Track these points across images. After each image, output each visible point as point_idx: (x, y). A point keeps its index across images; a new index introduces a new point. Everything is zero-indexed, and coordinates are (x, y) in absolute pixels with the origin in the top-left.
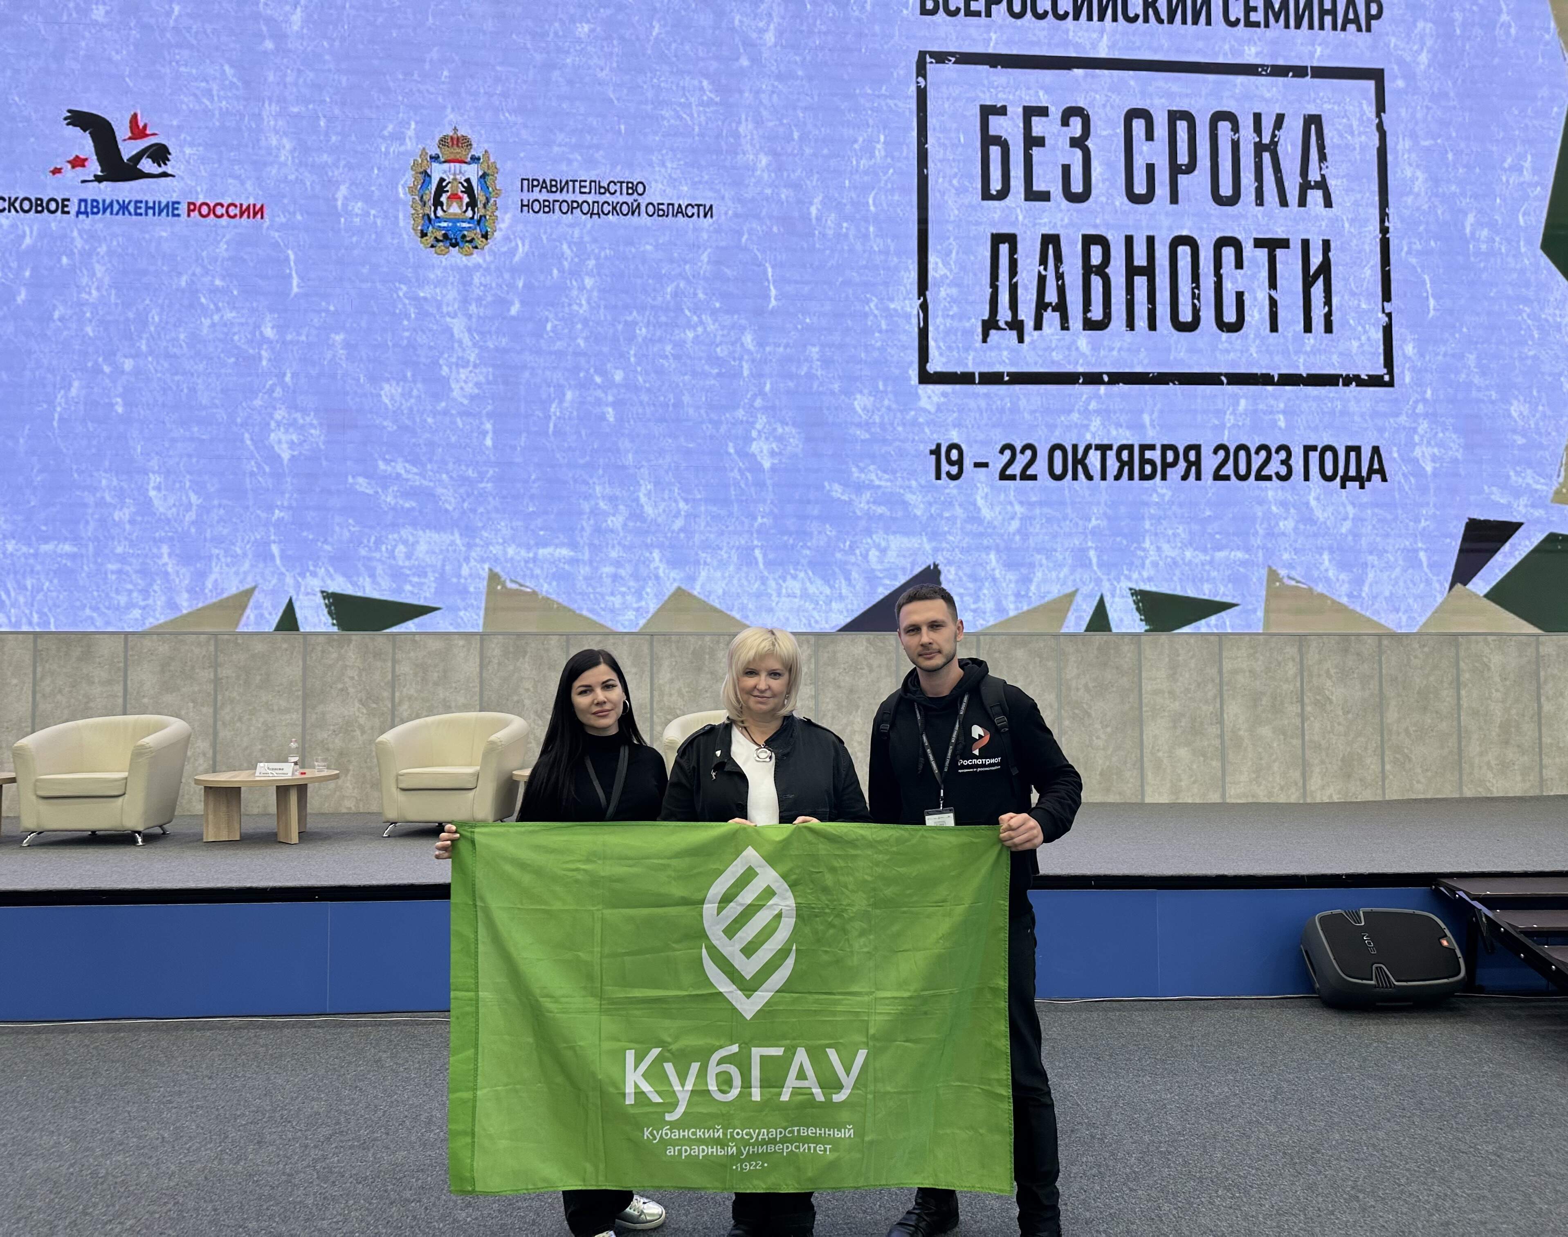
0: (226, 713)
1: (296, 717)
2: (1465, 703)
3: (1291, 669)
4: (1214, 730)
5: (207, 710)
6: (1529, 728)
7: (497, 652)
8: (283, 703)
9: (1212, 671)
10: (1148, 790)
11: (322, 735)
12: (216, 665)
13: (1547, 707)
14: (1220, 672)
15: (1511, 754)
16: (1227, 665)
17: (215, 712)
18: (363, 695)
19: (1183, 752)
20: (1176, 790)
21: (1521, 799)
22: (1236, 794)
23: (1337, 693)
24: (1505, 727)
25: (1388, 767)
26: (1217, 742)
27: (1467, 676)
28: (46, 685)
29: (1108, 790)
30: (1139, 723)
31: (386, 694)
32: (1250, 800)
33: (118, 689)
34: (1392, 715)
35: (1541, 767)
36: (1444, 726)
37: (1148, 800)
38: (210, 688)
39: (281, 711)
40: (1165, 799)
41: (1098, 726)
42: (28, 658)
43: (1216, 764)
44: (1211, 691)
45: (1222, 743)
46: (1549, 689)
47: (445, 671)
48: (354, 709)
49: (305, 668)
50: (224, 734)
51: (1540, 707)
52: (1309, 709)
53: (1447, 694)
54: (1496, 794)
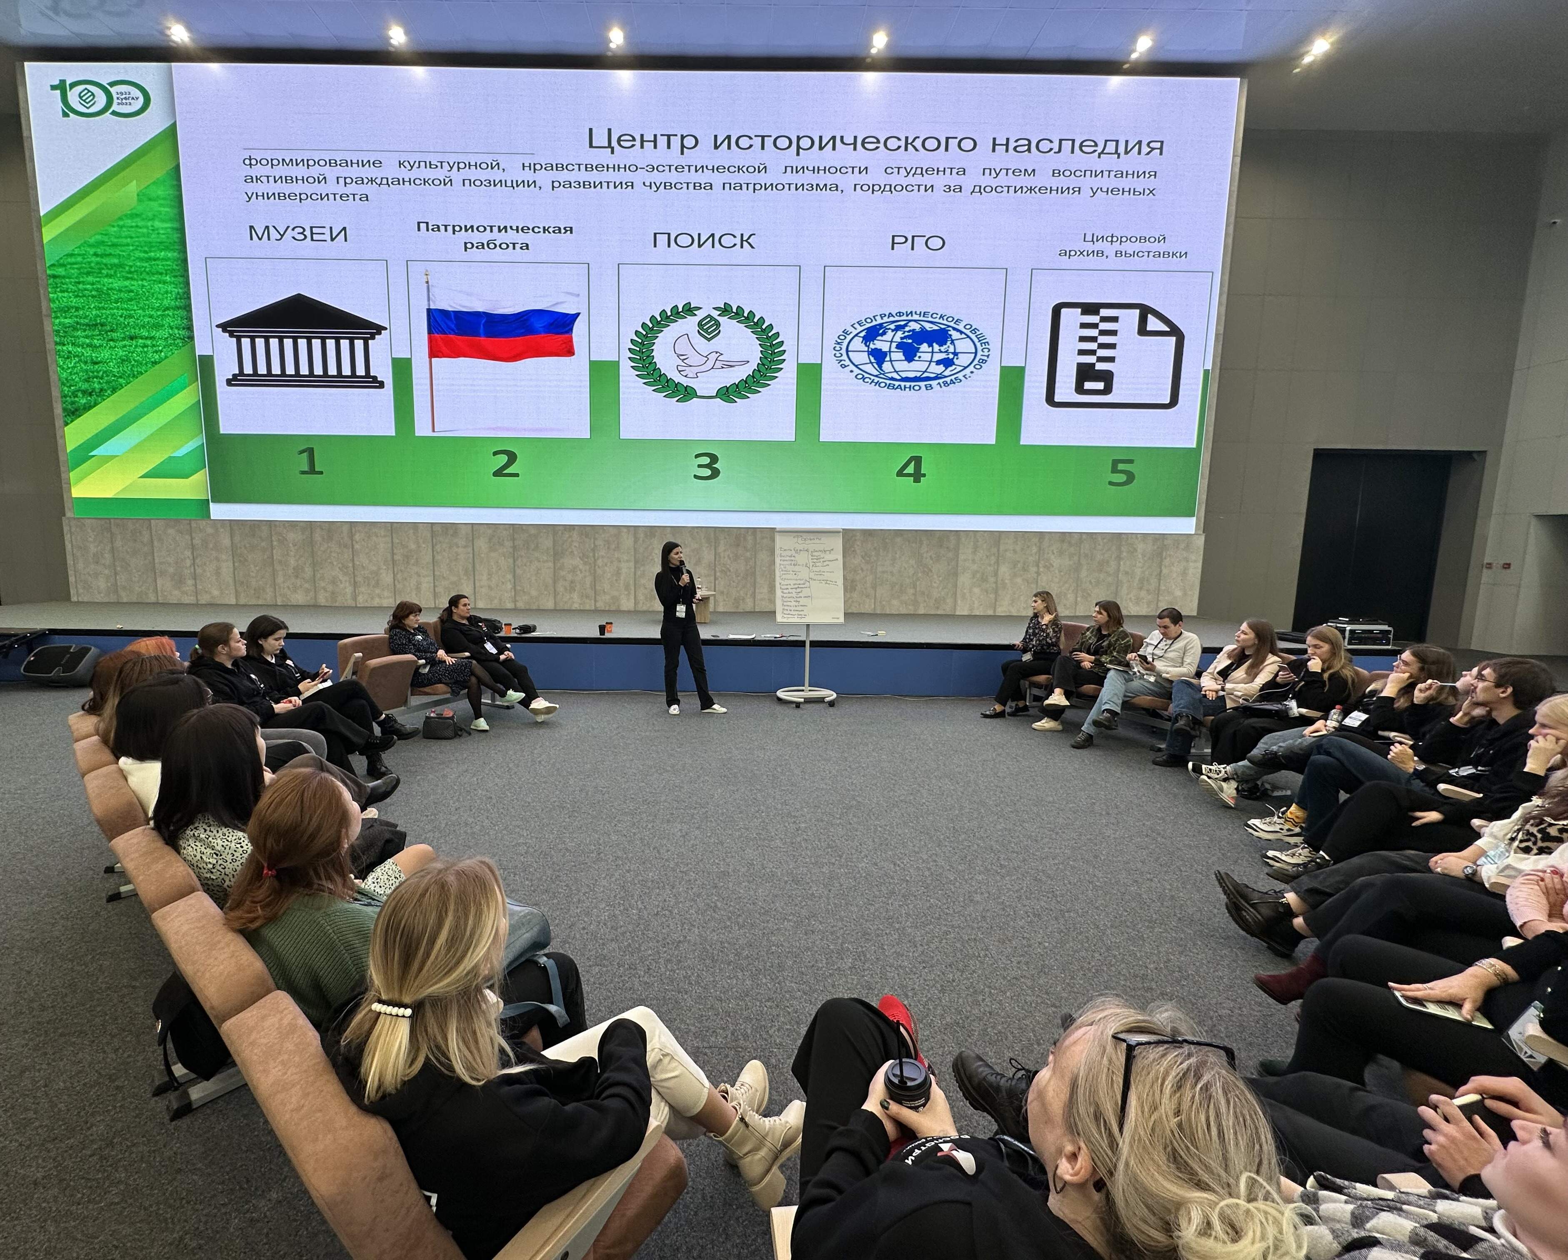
0: (519, 562)
1: (551, 564)
2: (1122, 568)
3: (1035, 549)
4: (992, 580)
5: (511, 561)
6: (1154, 581)
7: (642, 535)
8: (545, 558)
9: (994, 550)
10: (958, 608)
11: (562, 573)
12: (514, 540)
13: (1165, 571)
14: (998, 550)
15: (1143, 593)
16: (1002, 548)
17: (514, 562)
18: (581, 555)
19: (976, 590)
20: (971, 610)
21: (1145, 617)
22: (1000, 611)
23: (1056, 562)
24: (1141, 581)
25: (1079, 599)
26: (994, 586)
27: (1125, 554)
28: (438, 548)
29: (938, 608)
30: (956, 574)
31: (591, 555)
32: (1008, 614)
33: (470, 550)
34: (1084, 573)
35: (1158, 600)
36: (1110, 579)
37: (957, 613)
38: (511, 550)
39: (544, 562)
40: (966, 613)
41: (935, 576)
42: (429, 535)
43: (992, 596)
44: (993, 559)
45: (997, 587)
46: (1166, 562)
47: (618, 544)
48: (577, 561)
49: (554, 541)
50: (519, 571)
51: (1161, 571)
52: (1041, 570)
53: (1113, 563)
54: (1133, 614)
